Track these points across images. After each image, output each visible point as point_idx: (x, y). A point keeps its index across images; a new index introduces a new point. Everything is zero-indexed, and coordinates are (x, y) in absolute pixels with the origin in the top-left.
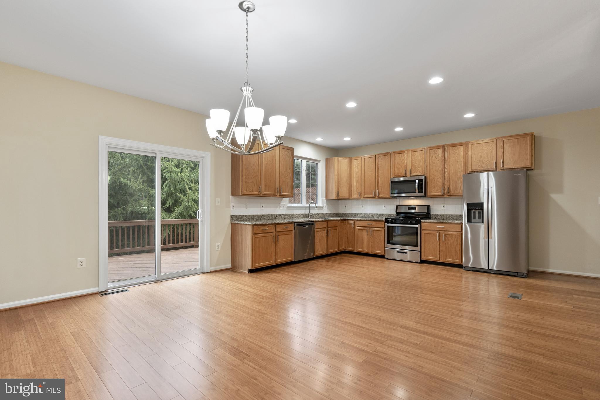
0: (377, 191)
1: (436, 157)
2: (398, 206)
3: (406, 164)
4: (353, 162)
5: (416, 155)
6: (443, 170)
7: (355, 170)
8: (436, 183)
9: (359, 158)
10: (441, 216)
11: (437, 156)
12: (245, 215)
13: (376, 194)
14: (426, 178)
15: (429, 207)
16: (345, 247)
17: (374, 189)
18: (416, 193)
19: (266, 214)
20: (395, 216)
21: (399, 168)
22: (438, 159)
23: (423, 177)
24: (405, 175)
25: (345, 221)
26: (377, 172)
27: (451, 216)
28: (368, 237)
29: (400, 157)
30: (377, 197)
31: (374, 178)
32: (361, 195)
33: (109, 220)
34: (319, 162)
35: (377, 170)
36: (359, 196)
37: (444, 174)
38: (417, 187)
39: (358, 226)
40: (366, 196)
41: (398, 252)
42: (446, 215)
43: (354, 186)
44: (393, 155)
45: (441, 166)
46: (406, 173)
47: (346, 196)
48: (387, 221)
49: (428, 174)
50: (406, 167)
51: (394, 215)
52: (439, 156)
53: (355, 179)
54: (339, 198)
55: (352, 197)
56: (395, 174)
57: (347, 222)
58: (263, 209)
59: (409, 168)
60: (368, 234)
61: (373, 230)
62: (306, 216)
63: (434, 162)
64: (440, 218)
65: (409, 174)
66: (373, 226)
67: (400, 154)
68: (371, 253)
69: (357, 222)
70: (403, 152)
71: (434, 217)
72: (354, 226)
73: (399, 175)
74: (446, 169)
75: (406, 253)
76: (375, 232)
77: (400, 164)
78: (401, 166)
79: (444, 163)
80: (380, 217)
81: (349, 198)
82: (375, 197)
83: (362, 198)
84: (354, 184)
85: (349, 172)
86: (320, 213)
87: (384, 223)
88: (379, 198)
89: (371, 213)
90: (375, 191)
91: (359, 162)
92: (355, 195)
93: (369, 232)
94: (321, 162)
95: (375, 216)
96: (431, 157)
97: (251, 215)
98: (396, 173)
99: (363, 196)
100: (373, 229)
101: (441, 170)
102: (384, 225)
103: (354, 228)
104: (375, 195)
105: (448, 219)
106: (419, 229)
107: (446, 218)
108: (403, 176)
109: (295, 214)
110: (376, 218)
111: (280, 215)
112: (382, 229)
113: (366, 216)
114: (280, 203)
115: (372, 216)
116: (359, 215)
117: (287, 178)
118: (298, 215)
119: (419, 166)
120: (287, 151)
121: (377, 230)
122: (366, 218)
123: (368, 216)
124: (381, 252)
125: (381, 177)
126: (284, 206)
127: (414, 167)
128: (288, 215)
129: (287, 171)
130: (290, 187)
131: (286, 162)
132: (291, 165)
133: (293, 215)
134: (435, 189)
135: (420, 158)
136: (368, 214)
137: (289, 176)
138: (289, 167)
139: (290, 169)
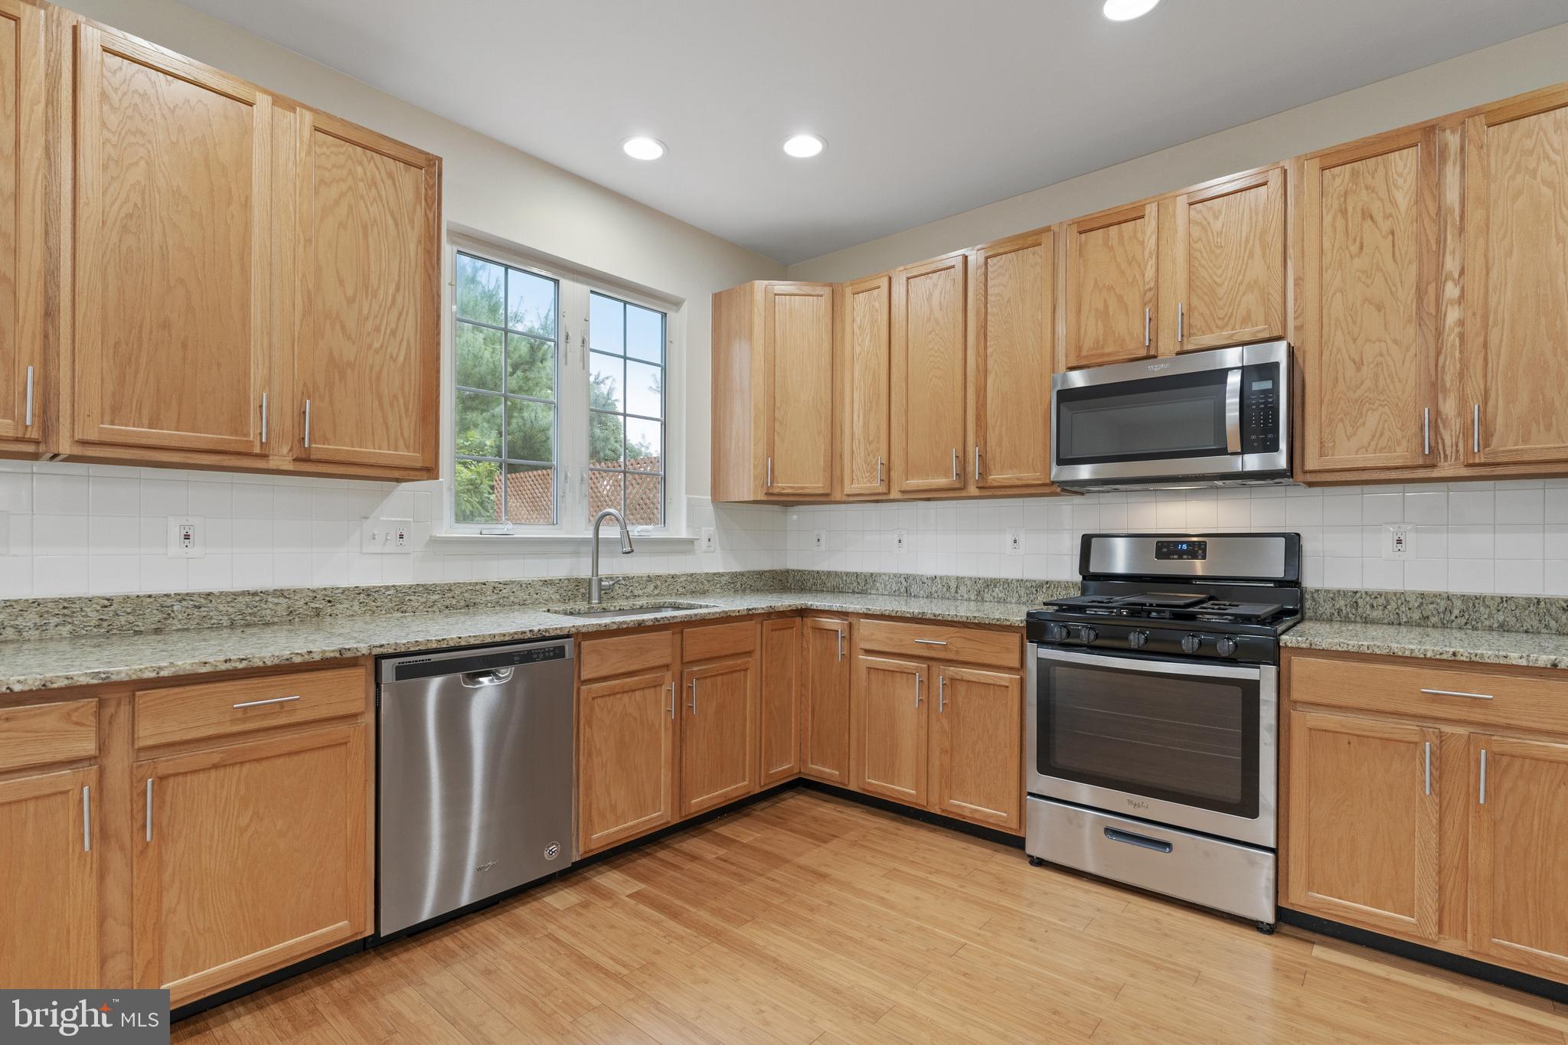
0: (973, 452)
1: (1367, 215)
2: (1094, 540)
3: (1152, 284)
4: (848, 308)
5: (1216, 217)
6: (1432, 289)
7: (858, 349)
8: (1368, 383)
9: (875, 283)
10: (1381, 601)
11: (1376, 208)
13: (970, 469)
14: (1291, 353)
15: (1293, 543)
16: (802, 760)
17: (960, 446)
18: (1223, 451)
19: (215, 587)
20: (1075, 593)
21: (1104, 315)
22: (1386, 226)
23: (1279, 353)
24: (1143, 353)
25: (798, 620)
26: (978, 343)
27: (1458, 603)
28: (925, 717)
29: (1111, 248)
30: (973, 490)
31: (959, 377)
32: (888, 481)
34: (677, 311)
35: (978, 335)
36: (877, 486)
37: (1439, 316)
38: (1232, 414)
39: (868, 652)
40: (915, 483)
41: (1111, 832)
42: (1422, 595)
43: (853, 434)
44: (1070, 240)
45: (1414, 267)
46: (1154, 340)
47: (815, 484)
48: (1036, 630)
49: (1312, 328)
50: (1153, 300)
51: (1067, 586)
52: (1394, 203)
53: (856, 395)
54: (773, 494)
55: (842, 491)
56: (1079, 349)
57: (809, 621)
58: (195, 551)
59: (1173, 305)
60: (924, 698)
61: (953, 680)
62: (575, 590)
63: (1354, 249)
64: (1376, 614)
65: (1168, 345)
66: (952, 656)
67: (1114, 230)
68: (939, 812)
69: (865, 627)
70: (1136, 215)
71: (1326, 608)
72: (846, 643)
73: (1107, 350)
74: (1449, 285)
75: (1165, 845)
76: (962, 689)
77: (1110, 288)
78: (1120, 298)
79: (1438, 242)
80: (987, 596)
81: (827, 495)
82: (963, 488)
83: (892, 497)
84: (856, 419)
85: (826, 360)
86: (673, 572)
87: (1015, 639)
88: (990, 491)
90: (961, 455)
91: (877, 305)
92: (860, 479)
93: (927, 685)
94: (685, 307)
95: (963, 590)
96: (1328, 219)
98: (1088, 344)
99: (900, 483)
100: (953, 671)
101: (1406, 294)
102: (1016, 656)
103: (849, 658)
104: (963, 475)
105: (1434, 620)
106: (1268, 695)
107: (1416, 616)
108: (1131, 354)
109: (493, 584)
110: (969, 600)
111: (368, 589)
112: (1004, 677)
113: (914, 589)
114: (366, 518)
115: (945, 589)
116: (883, 585)
117: (370, 346)
118: (521, 586)
119: (1241, 283)
120: (372, 164)
121: (978, 681)
122: (916, 600)
123: (925, 591)
124: (1001, 816)
125: (996, 374)
126: (401, 537)
127: (1206, 298)
128: (434, 592)
129: (375, 295)
130: (407, 410)
131: (366, 236)
132: (413, 263)
133: (478, 587)
134: (1364, 424)
135: (1244, 234)
136: (926, 581)
137: (393, 333)
138: (396, 278)
139: (402, 287)
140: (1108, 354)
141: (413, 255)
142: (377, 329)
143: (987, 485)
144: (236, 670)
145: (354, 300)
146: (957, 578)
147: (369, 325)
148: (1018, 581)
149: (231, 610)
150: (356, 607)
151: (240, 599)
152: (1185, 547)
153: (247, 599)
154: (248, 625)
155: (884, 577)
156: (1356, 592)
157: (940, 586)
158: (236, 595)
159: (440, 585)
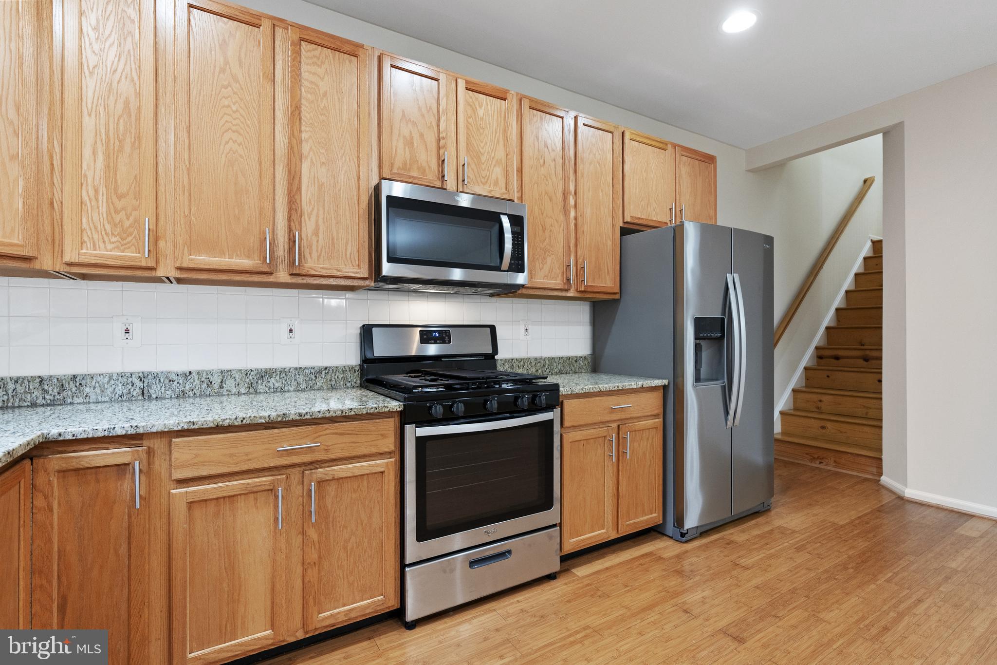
5: (480, 107)
6: (567, 197)
8: (547, 241)
10: (522, 363)
11: (549, 141)
13: (280, 253)
15: (493, 331)
18: (498, 269)
21: (410, 144)
25: (27, 464)
27: (547, 362)
29: (415, 92)
30: (283, 276)
32: (156, 252)
35: (292, 114)
36: (132, 257)
37: (569, 212)
38: (508, 245)
39: (183, 482)
41: (473, 563)
42: (536, 359)
45: (562, 183)
52: (555, 143)
55: (58, 256)
56: (392, 165)
57: (49, 462)
59: (458, 157)
61: (321, 482)
72: (144, 482)
74: (571, 197)
75: (507, 553)
76: (331, 489)
77: (413, 124)
78: (420, 136)
80: (261, 388)
87: (394, 426)
88: (301, 277)
89: (194, 368)
95: (230, 384)
96: (532, 139)
99: (178, 257)
100: (322, 473)
101: (560, 195)
102: (395, 440)
108: (431, 183)
110: (239, 394)
112: (379, 464)
113: (155, 391)
115: (205, 385)
116: (98, 390)
119: (493, 158)
121: (351, 475)
122: (159, 403)
123: (174, 391)
124: (378, 601)
125: (312, 161)
127: (475, 159)
134: (546, 263)
135: (494, 127)
136: (175, 378)
140: (413, 177)
143: (303, 272)
146: (222, 372)
148: (296, 369)
152: (437, 334)
155: (99, 379)
156: (512, 360)
157: (197, 382)
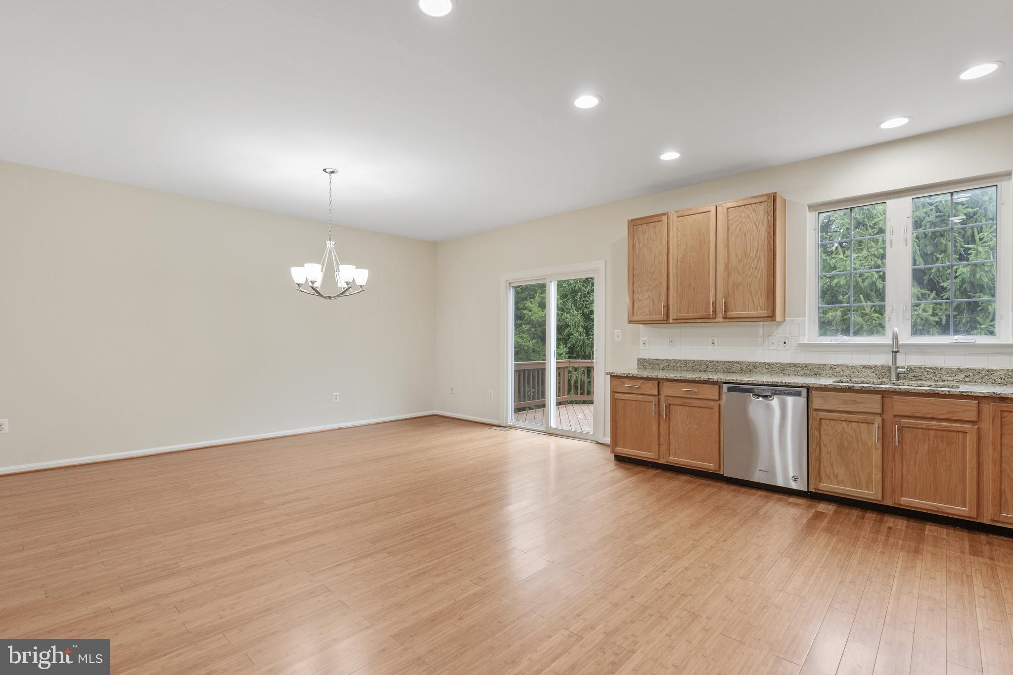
12: (667, 360)
19: (719, 360)
33: (516, 360)
62: (884, 371)
97: (680, 360)
109: (830, 365)
111: (769, 364)
114: (770, 336)
117: (747, 275)
118: (848, 367)
120: (748, 210)
126: (785, 343)
128: (798, 367)
129: (749, 256)
130: (761, 295)
131: (745, 236)
132: (763, 239)
133: (821, 366)
137: (756, 268)
138: (757, 247)
139: (759, 251)
141: (763, 236)
142: (750, 268)
144: (682, 379)
145: (741, 261)
147: (747, 268)
149: (724, 367)
150: (764, 370)
151: (726, 363)
153: (728, 364)
154: (728, 372)
158: (725, 362)
159: (801, 364)
